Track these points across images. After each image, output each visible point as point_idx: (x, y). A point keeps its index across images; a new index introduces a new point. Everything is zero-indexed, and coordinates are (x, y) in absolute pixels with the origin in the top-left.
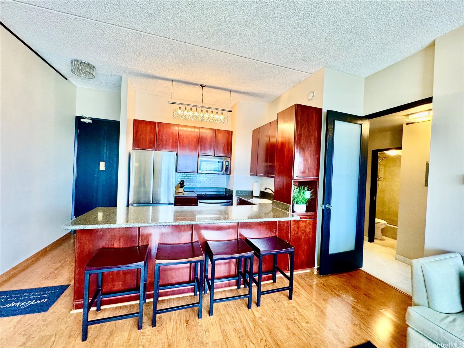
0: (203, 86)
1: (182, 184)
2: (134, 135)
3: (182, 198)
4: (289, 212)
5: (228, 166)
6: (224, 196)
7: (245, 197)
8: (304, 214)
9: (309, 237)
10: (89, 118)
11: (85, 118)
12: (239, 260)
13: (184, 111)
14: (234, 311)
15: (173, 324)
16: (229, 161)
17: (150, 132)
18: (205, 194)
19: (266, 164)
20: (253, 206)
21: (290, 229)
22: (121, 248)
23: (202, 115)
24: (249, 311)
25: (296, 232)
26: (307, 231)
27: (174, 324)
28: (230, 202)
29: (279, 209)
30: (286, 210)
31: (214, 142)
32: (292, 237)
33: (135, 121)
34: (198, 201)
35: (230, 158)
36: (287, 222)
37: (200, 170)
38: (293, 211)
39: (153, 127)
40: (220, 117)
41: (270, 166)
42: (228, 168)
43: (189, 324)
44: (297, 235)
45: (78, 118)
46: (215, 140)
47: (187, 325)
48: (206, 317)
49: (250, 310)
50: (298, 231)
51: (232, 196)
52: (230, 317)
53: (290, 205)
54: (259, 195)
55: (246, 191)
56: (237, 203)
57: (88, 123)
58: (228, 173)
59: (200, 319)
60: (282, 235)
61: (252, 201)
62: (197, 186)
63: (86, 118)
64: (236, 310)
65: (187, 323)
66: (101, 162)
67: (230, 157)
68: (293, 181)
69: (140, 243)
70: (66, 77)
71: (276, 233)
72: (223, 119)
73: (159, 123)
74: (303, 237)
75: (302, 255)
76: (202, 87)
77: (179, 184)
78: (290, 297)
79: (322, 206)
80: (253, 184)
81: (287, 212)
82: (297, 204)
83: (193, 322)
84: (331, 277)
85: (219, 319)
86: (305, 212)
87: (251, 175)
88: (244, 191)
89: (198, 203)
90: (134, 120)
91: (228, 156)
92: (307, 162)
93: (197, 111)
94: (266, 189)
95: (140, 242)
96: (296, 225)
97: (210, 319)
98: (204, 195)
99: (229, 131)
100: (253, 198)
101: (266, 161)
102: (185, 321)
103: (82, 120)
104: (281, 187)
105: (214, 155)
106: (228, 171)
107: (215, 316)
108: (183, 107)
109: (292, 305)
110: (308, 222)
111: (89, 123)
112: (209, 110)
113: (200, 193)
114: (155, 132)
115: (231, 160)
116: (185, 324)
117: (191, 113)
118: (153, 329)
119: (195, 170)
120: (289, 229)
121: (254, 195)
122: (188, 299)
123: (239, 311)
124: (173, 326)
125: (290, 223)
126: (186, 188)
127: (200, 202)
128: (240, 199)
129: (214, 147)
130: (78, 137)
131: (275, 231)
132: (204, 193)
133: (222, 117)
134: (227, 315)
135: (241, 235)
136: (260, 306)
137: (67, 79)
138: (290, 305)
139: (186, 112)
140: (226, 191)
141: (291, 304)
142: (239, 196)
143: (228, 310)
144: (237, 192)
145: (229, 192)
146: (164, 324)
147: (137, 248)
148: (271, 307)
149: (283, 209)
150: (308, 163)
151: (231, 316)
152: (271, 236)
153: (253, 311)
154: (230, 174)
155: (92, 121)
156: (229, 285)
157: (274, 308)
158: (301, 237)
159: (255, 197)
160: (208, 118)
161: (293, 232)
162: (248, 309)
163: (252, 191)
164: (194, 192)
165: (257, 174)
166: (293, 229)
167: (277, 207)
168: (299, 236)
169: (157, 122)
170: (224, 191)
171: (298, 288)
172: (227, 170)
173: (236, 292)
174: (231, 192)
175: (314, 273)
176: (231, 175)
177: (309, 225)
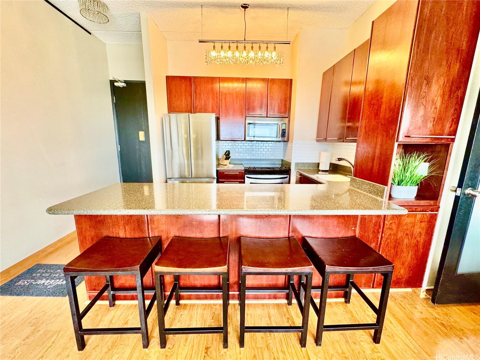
0: (245, 7)
1: (227, 156)
2: (168, 97)
3: (226, 172)
4: (382, 198)
5: (285, 130)
6: (279, 169)
7: (309, 171)
8: (411, 202)
9: (417, 241)
10: (123, 81)
11: (118, 81)
12: (289, 277)
13: (220, 52)
14: (278, 345)
15: (188, 349)
16: (287, 122)
17: (186, 90)
18: (254, 167)
19: (342, 124)
20: (318, 185)
21: (382, 226)
22: (127, 238)
23: (245, 53)
24: (301, 350)
25: (392, 233)
26: (416, 231)
27: (190, 349)
28: (287, 177)
29: (362, 192)
30: (377, 195)
31: (266, 96)
32: (384, 239)
33: (168, 78)
34: (246, 176)
35: (287, 119)
36: (379, 216)
37: (248, 136)
38: (390, 197)
39: (188, 83)
40: (271, 55)
41: (348, 127)
42: (285, 132)
43: (208, 355)
44: (395, 237)
45: (112, 82)
46: (267, 95)
47: (206, 355)
48: (234, 347)
49: (303, 349)
50: (397, 232)
51: (290, 170)
52: (270, 356)
53: (386, 187)
54: (328, 169)
55: (309, 163)
56: (296, 180)
57: (122, 87)
58: (286, 139)
59: (225, 350)
60: (366, 234)
61: (318, 178)
62: (247, 157)
63: (120, 81)
64: (281, 345)
65: (206, 353)
66: (140, 132)
67: (288, 117)
68: (396, 144)
69: (150, 233)
70: (89, 30)
71: (355, 231)
72: (276, 57)
73: (194, 78)
74: (406, 241)
75: (401, 268)
76: (244, 9)
77: (224, 155)
78: (376, 339)
79: (456, 191)
80: (320, 153)
81: (379, 199)
82: (398, 185)
83: (214, 352)
84: (455, 308)
85: (253, 355)
86: (414, 200)
87: (318, 141)
88: (306, 163)
89: (246, 178)
90: (166, 76)
91: (285, 116)
92: (433, 107)
93: (238, 50)
94: (340, 159)
95: (150, 231)
96: (394, 221)
97: (240, 354)
98: (253, 169)
99: (287, 80)
100: (320, 173)
101: (343, 119)
102: (204, 348)
103: (116, 84)
104: (370, 156)
105: (266, 116)
106: (285, 137)
107: (248, 349)
108: (218, 45)
109: (379, 354)
110: (418, 217)
111: (124, 87)
112: (256, 46)
113: (248, 166)
114: (191, 90)
115: (289, 121)
116: (204, 354)
117: (229, 54)
118: (161, 352)
119: (241, 137)
120: (380, 226)
121: (321, 168)
122: (216, 309)
123: (285, 347)
124: (187, 353)
125: (383, 217)
126: (233, 159)
127: (247, 177)
128: (301, 175)
129: (267, 105)
130: (115, 104)
131: (353, 228)
132: (252, 166)
133: (274, 53)
134: (266, 349)
135: (295, 230)
136: (320, 345)
137: (90, 33)
138: (376, 354)
139: (222, 53)
140: (283, 163)
141: (377, 352)
142: (299, 169)
143: (269, 342)
144: (297, 164)
145: (286, 164)
146: (176, 346)
147: (147, 239)
148: (340, 351)
149: (370, 193)
150: (436, 108)
151: (272, 354)
152: (346, 235)
153: (309, 352)
154: (287, 141)
155: (125, 84)
156: (275, 298)
157: (346, 355)
158: (403, 241)
159: (323, 171)
160: (253, 58)
161: (387, 232)
162: (300, 346)
163: (319, 163)
164: (242, 164)
165: (326, 139)
166: (388, 227)
167: (358, 188)
168: (398, 238)
169: (193, 77)
170: (281, 163)
171: (391, 322)
172: (285, 135)
173: (285, 310)
174: (289, 164)
175: (419, 296)
176: (289, 143)
177: (421, 222)
